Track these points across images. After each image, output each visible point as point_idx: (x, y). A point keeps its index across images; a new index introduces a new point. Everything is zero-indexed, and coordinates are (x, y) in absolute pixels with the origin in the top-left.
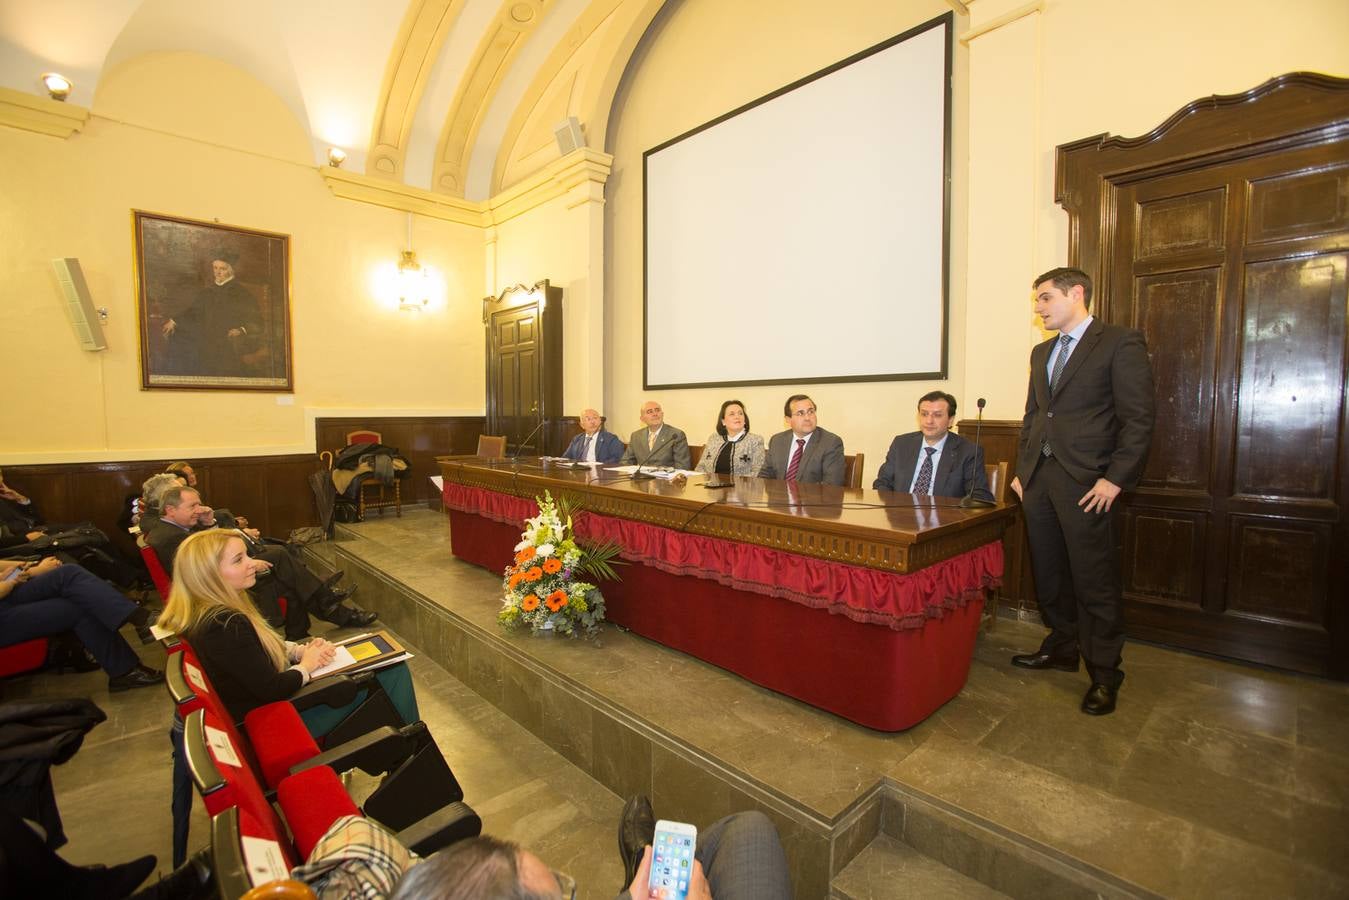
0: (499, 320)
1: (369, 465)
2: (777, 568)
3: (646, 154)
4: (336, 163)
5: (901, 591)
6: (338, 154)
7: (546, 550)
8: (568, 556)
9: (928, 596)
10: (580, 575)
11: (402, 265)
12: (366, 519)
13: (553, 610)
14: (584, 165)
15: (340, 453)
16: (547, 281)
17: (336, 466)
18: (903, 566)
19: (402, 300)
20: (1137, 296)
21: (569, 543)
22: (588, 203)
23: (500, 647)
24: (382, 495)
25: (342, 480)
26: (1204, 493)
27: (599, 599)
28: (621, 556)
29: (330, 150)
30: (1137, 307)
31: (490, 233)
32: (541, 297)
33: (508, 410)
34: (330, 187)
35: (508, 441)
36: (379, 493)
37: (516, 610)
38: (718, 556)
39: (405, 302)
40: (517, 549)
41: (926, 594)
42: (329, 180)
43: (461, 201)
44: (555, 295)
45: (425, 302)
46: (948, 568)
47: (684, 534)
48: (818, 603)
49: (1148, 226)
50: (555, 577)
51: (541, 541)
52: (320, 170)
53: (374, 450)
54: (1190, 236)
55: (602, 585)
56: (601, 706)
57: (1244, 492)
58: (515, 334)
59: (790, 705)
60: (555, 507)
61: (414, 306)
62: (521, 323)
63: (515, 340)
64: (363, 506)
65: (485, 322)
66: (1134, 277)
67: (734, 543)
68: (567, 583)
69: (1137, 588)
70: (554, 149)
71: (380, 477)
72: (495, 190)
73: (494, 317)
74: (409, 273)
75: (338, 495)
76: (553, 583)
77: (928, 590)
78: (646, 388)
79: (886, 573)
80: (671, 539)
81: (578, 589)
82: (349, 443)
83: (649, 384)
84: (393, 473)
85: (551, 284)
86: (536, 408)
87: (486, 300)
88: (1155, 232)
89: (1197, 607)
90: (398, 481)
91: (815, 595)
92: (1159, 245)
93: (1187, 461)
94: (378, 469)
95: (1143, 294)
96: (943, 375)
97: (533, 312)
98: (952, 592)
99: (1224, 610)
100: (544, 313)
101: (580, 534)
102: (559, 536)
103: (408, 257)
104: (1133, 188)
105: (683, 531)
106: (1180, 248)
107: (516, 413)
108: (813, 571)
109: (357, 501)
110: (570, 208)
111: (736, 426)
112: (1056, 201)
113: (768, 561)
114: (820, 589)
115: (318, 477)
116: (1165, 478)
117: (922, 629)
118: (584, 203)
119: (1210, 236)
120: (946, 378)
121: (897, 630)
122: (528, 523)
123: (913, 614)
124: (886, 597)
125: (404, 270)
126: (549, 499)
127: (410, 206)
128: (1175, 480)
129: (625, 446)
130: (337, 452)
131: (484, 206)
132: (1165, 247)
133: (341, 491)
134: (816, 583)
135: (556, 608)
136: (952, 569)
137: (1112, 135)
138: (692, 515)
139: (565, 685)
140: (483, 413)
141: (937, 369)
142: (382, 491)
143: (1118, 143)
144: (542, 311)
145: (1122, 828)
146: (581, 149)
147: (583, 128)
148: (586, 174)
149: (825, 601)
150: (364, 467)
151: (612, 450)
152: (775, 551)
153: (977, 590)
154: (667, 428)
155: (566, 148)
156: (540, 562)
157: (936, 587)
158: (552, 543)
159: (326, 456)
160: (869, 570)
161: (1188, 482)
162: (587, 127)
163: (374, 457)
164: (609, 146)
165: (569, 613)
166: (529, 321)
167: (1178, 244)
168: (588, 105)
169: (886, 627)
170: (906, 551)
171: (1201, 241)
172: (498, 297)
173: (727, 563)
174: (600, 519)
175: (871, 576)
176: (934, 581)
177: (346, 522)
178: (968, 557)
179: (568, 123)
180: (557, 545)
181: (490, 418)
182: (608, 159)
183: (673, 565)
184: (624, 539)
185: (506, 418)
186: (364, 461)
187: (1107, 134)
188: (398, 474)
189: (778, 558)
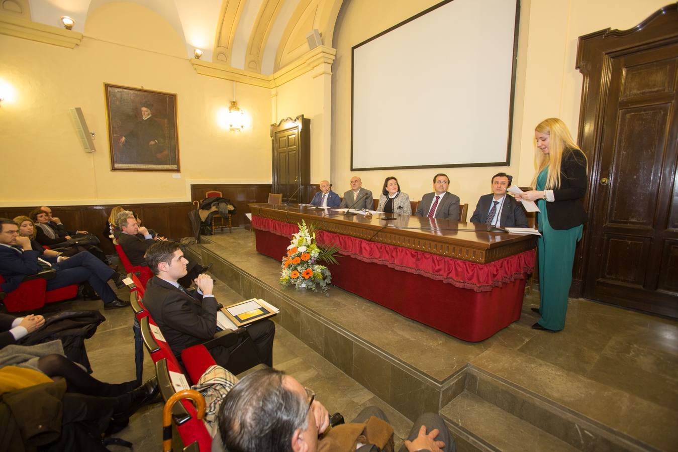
0: (279, 135)
1: (217, 207)
2: (418, 260)
3: (353, 48)
4: (198, 57)
5: (481, 272)
6: (199, 52)
7: (302, 249)
8: (313, 252)
9: (495, 276)
10: (319, 262)
11: (231, 108)
12: (215, 234)
13: (306, 278)
14: (321, 55)
15: (203, 201)
16: (303, 115)
17: (200, 208)
18: (483, 261)
19: (231, 126)
20: (620, 120)
21: (314, 246)
22: (323, 75)
23: (280, 295)
24: (222, 223)
25: (204, 215)
26: (650, 227)
27: (328, 273)
28: (339, 252)
29: (195, 50)
30: (619, 126)
31: (273, 91)
32: (299, 124)
33: (283, 181)
34: (195, 69)
35: (283, 197)
36: (221, 221)
37: (288, 278)
38: (388, 253)
39: (232, 127)
40: (288, 248)
41: (494, 275)
42: (195, 65)
43: (259, 75)
44: (306, 123)
45: (242, 127)
46: (506, 262)
47: (370, 242)
48: (438, 278)
49: (630, 80)
50: (307, 262)
51: (300, 244)
52: (190, 60)
53: (218, 200)
54: (654, 86)
55: (330, 267)
56: (329, 325)
57: (673, 227)
58: (287, 142)
59: (422, 327)
60: (307, 228)
61: (237, 129)
62: (290, 137)
63: (287, 144)
64: (214, 227)
65: (272, 137)
66: (618, 109)
67: (396, 247)
68: (312, 265)
69: (608, 276)
70: (306, 47)
71: (221, 213)
72: (277, 69)
73: (276, 133)
74: (234, 112)
75: (202, 222)
76: (306, 265)
77: (495, 273)
78: (352, 170)
79: (473, 263)
80: (364, 245)
81: (318, 268)
82: (207, 197)
83: (353, 168)
84: (227, 212)
85: (305, 117)
86: (297, 180)
87: (272, 125)
88: (633, 84)
89: (641, 287)
90: (230, 215)
91: (436, 273)
92: (635, 91)
93: (642, 210)
94: (220, 210)
95: (623, 119)
96: (507, 163)
97: (296, 131)
98: (506, 273)
99: (657, 288)
100: (301, 132)
101: (319, 241)
102: (309, 242)
103: (234, 104)
104: (622, 59)
105: (370, 240)
106: (647, 93)
107: (287, 182)
108: (436, 262)
109: (211, 225)
110: (314, 78)
111: (394, 191)
112: (577, 68)
113: (413, 256)
114: (438, 271)
115: (192, 213)
116: (628, 219)
117: (491, 291)
118: (321, 74)
119: (666, 85)
120: (509, 165)
121: (478, 292)
122: (294, 236)
123: (486, 284)
124: (473, 275)
125: (232, 111)
126: (304, 224)
127: (234, 78)
128: (634, 220)
129: (341, 199)
130: (201, 201)
131: (271, 77)
132: (638, 92)
133: (203, 220)
134: (437, 268)
135: (307, 277)
136: (508, 263)
137: (613, 29)
138: (376, 232)
139: (311, 314)
140: (271, 182)
141: (505, 161)
142: (222, 220)
143: (617, 33)
144: (300, 130)
145: (590, 393)
146: (320, 46)
147: (321, 35)
148: (322, 60)
149: (441, 277)
150: (214, 209)
151: (335, 201)
152: (417, 251)
153: (520, 274)
154: (362, 190)
155: (312, 46)
156: (300, 255)
157: (500, 271)
158: (305, 246)
159: (196, 203)
160: (464, 262)
161: (641, 221)
162: (323, 36)
163: (219, 204)
164: (334, 45)
165: (313, 280)
166: (294, 136)
167: (647, 90)
168: (324, 23)
169: (472, 291)
170: (484, 252)
171: (660, 88)
172: (278, 124)
173: (392, 257)
174: (329, 234)
175: (465, 264)
176: (498, 268)
177: (206, 235)
178: (517, 257)
179: (313, 33)
180: (308, 246)
181: (274, 185)
182: (333, 51)
183: (365, 258)
184: (341, 244)
185: (282, 185)
186: (214, 205)
187: (609, 29)
188: (230, 212)
189: (418, 255)
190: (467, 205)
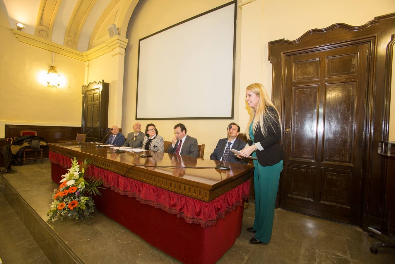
0: (87, 93)
1: (29, 143)
3: (140, 40)
4: (20, 29)
6: (21, 26)
7: (71, 183)
8: (80, 185)
11: (49, 71)
12: (26, 164)
14: (117, 41)
15: (16, 138)
16: (103, 81)
17: (13, 144)
19: (48, 83)
20: (293, 93)
21: (81, 180)
22: (119, 55)
25: (15, 149)
26: (314, 161)
27: (91, 204)
29: (17, 23)
30: (293, 97)
31: (86, 63)
32: (101, 87)
33: (89, 125)
34: (17, 37)
35: (87, 136)
37: (55, 209)
39: (49, 84)
42: (16, 34)
43: (75, 51)
44: (106, 86)
45: (59, 85)
49: (297, 70)
50: (74, 194)
52: (12, 30)
53: (32, 137)
54: (309, 74)
58: (92, 98)
61: (54, 86)
62: (95, 95)
63: (92, 100)
64: (24, 159)
65: (82, 94)
66: (292, 87)
68: (78, 197)
69: (293, 193)
70: (108, 36)
71: (33, 148)
72: (89, 49)
74: (52, 74)
75: (13, 155)
76: (72, 197)
78: (137, 119)
81: (83, 199)
82: (21, 135)
83: (137, 118)
84: (39, 147)
85: (105, 82)
86: (98, 125)
87: (83, 86)
88: (299, 72)
89: (312, 200)
90: (42, 149)
93: (309, 150)
94: (32, 145)
95: (295, 93)
96: (232, 118)
97: (98, 91)
99: (320, 201)
100: (102, 92)
102: (77, 177)
103: (52, 68)
104: (292, 57)
107: (92, 127)
109: (22, 157)
110: (113, 56)
112: (268, 60)
115: (4, 148)
116: (302, 155)
118: (117, 54)
120: (233, 119)
122: (68, 170)
125: (49, 73)
126: (76, 161)
127: (54, 50)
128: (305, 156)
130: (15, 138)
131: (84, 53)
132: (302, 77)
133: (14, 153)
135: (72, 208)
140: (80, 126)
141: (230, 116)
142: (36, 153)
143: (288, 42)
144: (101, 91)
146: (116, 35)
147: (118, 29)
148: (118, 45)
150: (26, 144)
155: (111, 35)
156: (68, 188)
158: (74, 180)
159: (10, 140)
161: (309, 157)
162: (120, 29)
163: (31, 140)
164: (128, 36)
166: (97, 94)
167: (306, 77)
168: (121, 22)
171: (312, 76)
172: (87, 85)
177: (16, 165)
179: (112, 26)
180: (76, 180)
181: (83, 127)
182: (127, 40)
185: (88, 128)
186: (26, 142)
188: (42, 147)
190: (204, 146)
